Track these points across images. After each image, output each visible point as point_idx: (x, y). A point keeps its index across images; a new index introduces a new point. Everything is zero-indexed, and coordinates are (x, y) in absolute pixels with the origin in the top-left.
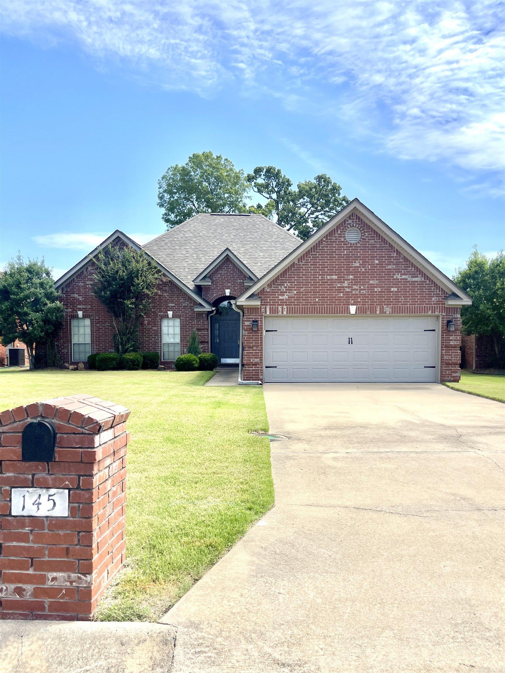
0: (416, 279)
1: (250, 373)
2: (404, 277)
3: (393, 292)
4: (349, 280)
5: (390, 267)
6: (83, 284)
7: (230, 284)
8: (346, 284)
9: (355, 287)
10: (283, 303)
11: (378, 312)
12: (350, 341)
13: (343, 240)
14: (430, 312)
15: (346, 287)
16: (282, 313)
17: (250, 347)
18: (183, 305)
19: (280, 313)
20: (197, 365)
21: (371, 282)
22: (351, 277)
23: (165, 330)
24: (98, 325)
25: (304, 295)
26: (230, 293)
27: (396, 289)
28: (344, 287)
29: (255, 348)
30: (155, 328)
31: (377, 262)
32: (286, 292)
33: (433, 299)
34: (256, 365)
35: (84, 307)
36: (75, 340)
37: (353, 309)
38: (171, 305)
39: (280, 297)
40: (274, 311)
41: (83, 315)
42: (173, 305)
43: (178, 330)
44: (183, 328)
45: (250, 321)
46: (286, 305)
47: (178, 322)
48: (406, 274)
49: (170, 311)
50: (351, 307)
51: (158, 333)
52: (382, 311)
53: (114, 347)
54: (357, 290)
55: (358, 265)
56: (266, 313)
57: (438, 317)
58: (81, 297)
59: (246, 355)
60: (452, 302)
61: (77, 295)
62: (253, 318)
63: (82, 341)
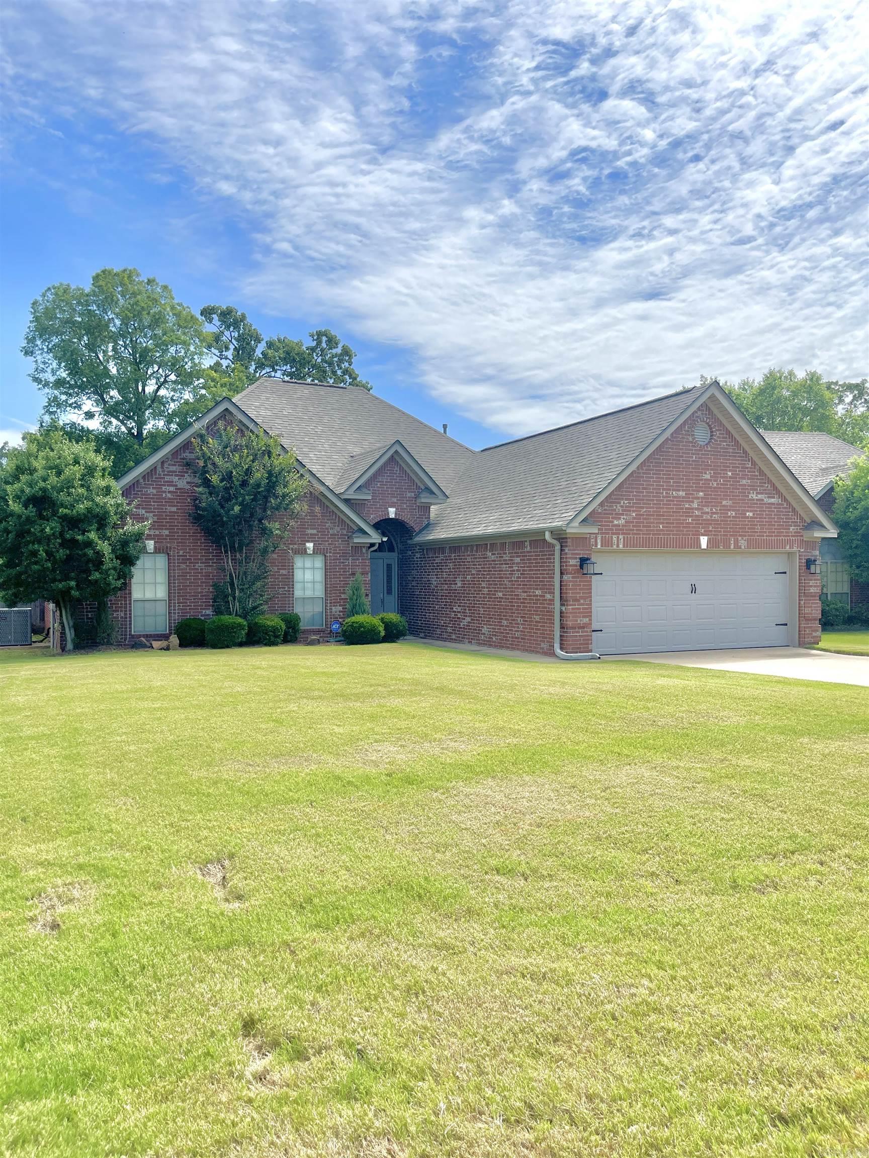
0: (772, 500)
1: (577, 641)
2: (760, 496)
3: (748, 517)
4: (698, 498)
5: (744, 482)
6: (155, 491)
7: (395, 500)
8: (695, 505)
9: (706, 510)
10: (619, 530)
11: (732, 547)
12: (694, 590)
13: (691, 439)
14: (788, 547)
15: (696, 509)
16: (618, 546)
18: (331, 532)
19: (615, 547)
20: (383, 634)
21: (724, 503)
22: (701, 494)
23: (298, 575)
24: (183, 566)
25: (645, 519)
26: (396, 514)
27: (751, 514)
28: (692, 509)
29: (582, 601)
30: (284, 572)
31: (730, 474)
32: (623, 514)
33: (792, 528)
34: (583, 628)
35: (157, 532)
36: (137, 593)
37: (704, 541)
38: (310, 531)
39: (616, 522)
40: (607, 543)
41: (155, 547)
42: (314, 532)
43: (319, 576)
44: (328, 572)
45: (576, 558)
46: (623, 534)
47: (319, 562)
48: (762, 493)
49: (308, 541)
50: (702, 538)
51: (289, 580)
52: (737, 546)
53: (213, 606)
54: (708, 513)
55: (708, 477)
56: (596, 546)
57: (789, 554)
58: (151, 514)
59: (571, 613)
60: (815, 534)
61: (143, 511)
62: (579, 554)
63: (149, 595)
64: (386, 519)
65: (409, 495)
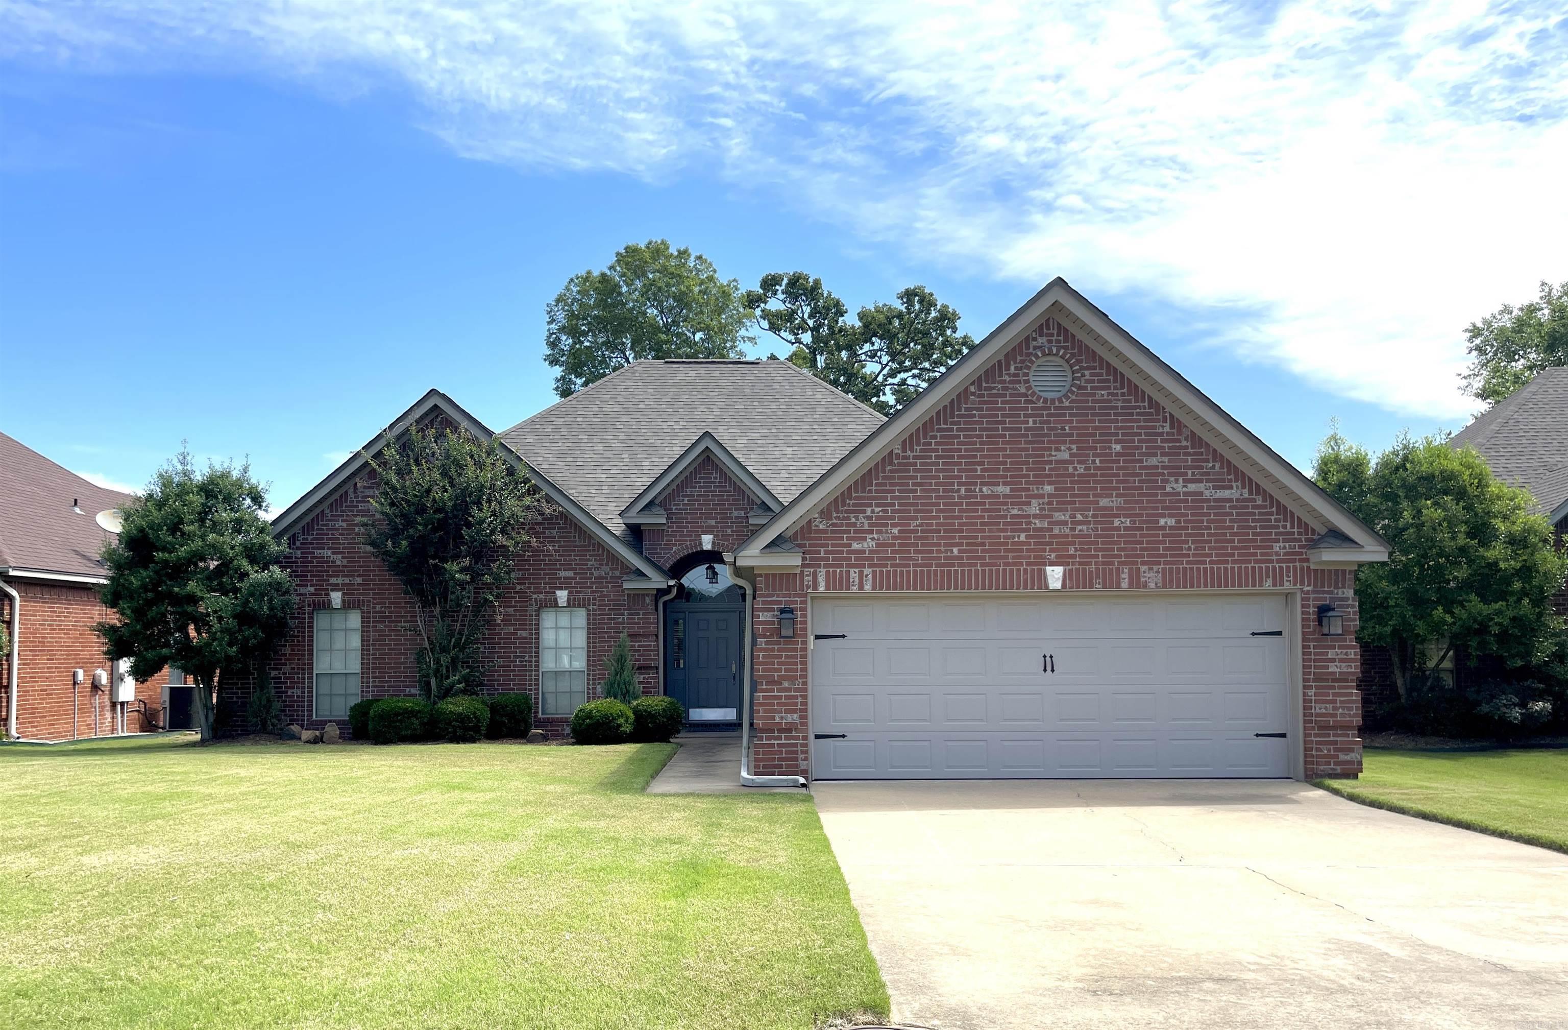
0: (1226, 494)
1: (774, 753)
2: (1192, 487)
3: (1163, 528)
4: (1042, 496)
5: (1153, 461)
6: (344, 525)
7: (713, 522)
8: (1034, 508)
9: (1059, 516)
10: (862, 559)
11: (1125, 584)
12: (1049, 665)
13: (1023, 390)
14: (1270, 582)
15: (1035, 516)
16: (861, 587)
17: (771, 682)
18: (596, 573)
19: (855, 589)
20: (627, 728)
21: (1103, 502)
22: (1048, 489)
23: (548, 637)
24: (381, 626)
25: (921, 538)
26: (713, 543)
27: (1171, 522)
28: (1028, 516)
29: (786, 684)
30: (524, 634)
31: (1118, 448)
32: (871, 532)
33: (1277, 547)
34: (789, 730)
35: (347, 581)
36: (323, 664)
37: (1055, 575)
38: (563, 574)
39: (856, 546)
40: (838, 583)
41: (343, 601)
42: (570, 574)
43: (581, 639)
44: (593, 632)
45: (773, 610)
46: (870, 566)
47: (580, 617)
48: (1200, 481)
49: (561, 588)
50: (1049, 569)
51: (532, 645)
52: (1136, 581)
53: (420, 682)
54: (1065, 523)
55: (1066, 456)
56: (815, 587)
57: (1288, 595)
58: (340, 556)
59: (761, 704)
60: (1332, 556)
61: (329, 553)
62: (780, 602)
63: (338, 668)
64: (697, 552)
65: (735, 514)
